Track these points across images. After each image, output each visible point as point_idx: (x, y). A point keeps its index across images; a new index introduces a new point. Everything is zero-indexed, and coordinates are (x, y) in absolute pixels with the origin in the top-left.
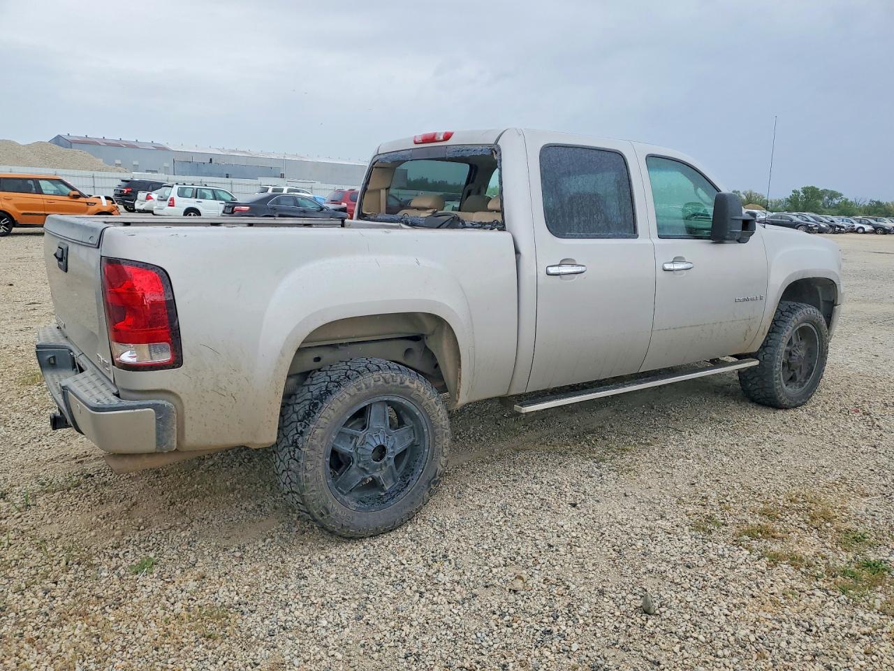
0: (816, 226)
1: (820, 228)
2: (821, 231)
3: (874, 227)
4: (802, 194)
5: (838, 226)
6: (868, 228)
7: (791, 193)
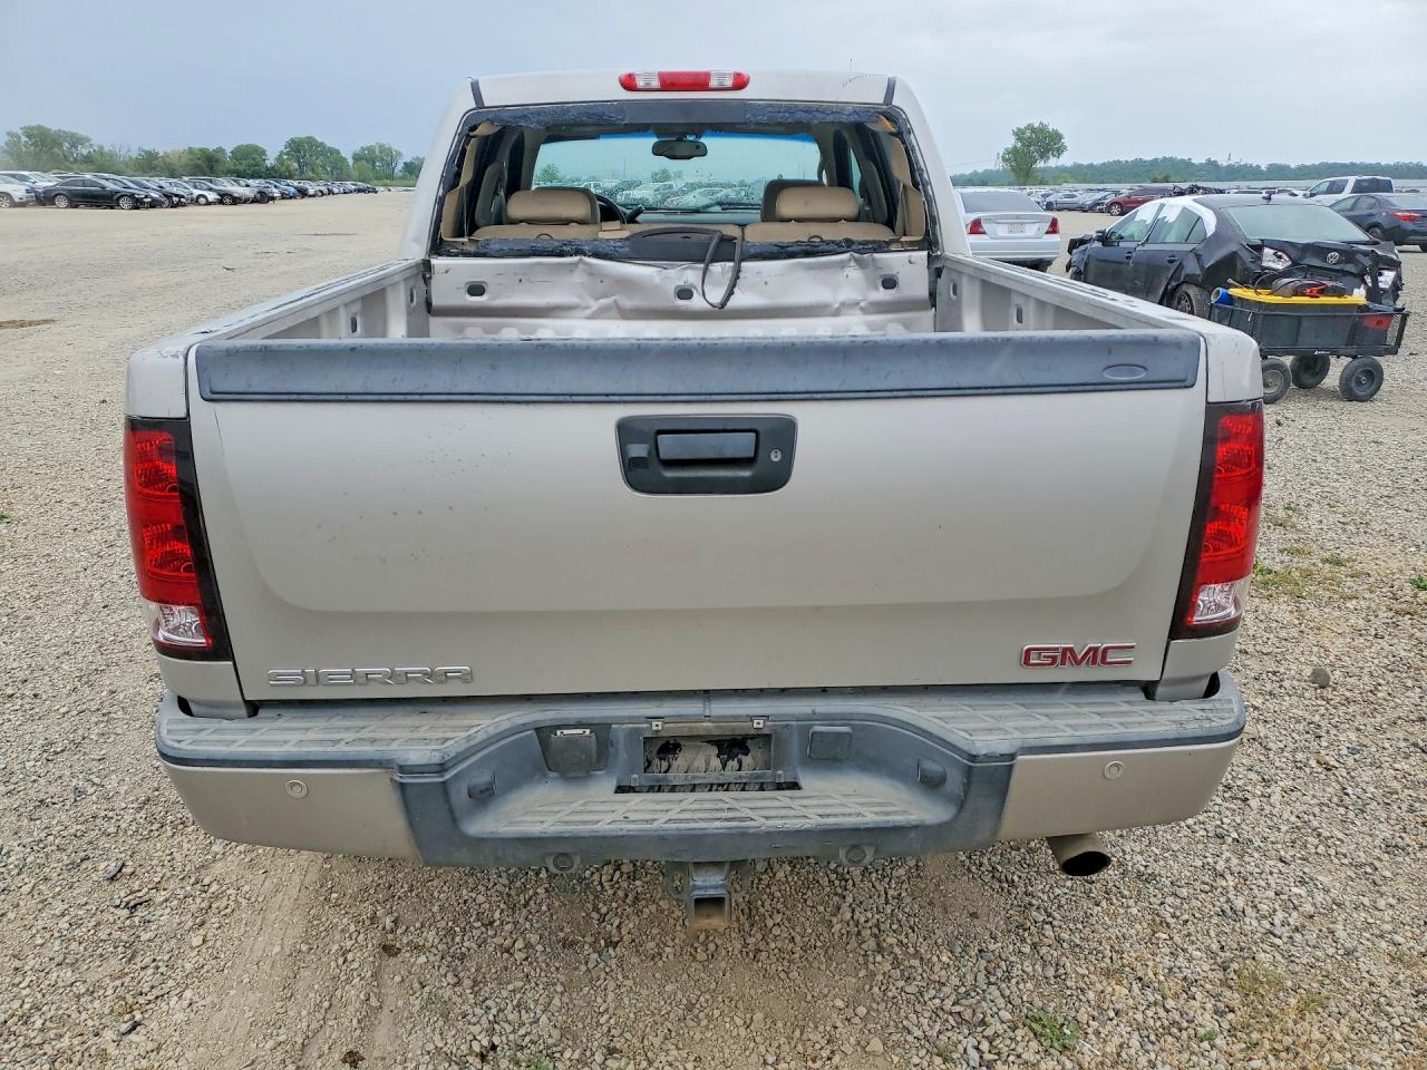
0: (146, 197)
1: (154, 200)
2: (154, 204)
3: (219, 195)
4: (24, 139)
5: (176, 195)
6: (212, 196)
7: (7, 138)
